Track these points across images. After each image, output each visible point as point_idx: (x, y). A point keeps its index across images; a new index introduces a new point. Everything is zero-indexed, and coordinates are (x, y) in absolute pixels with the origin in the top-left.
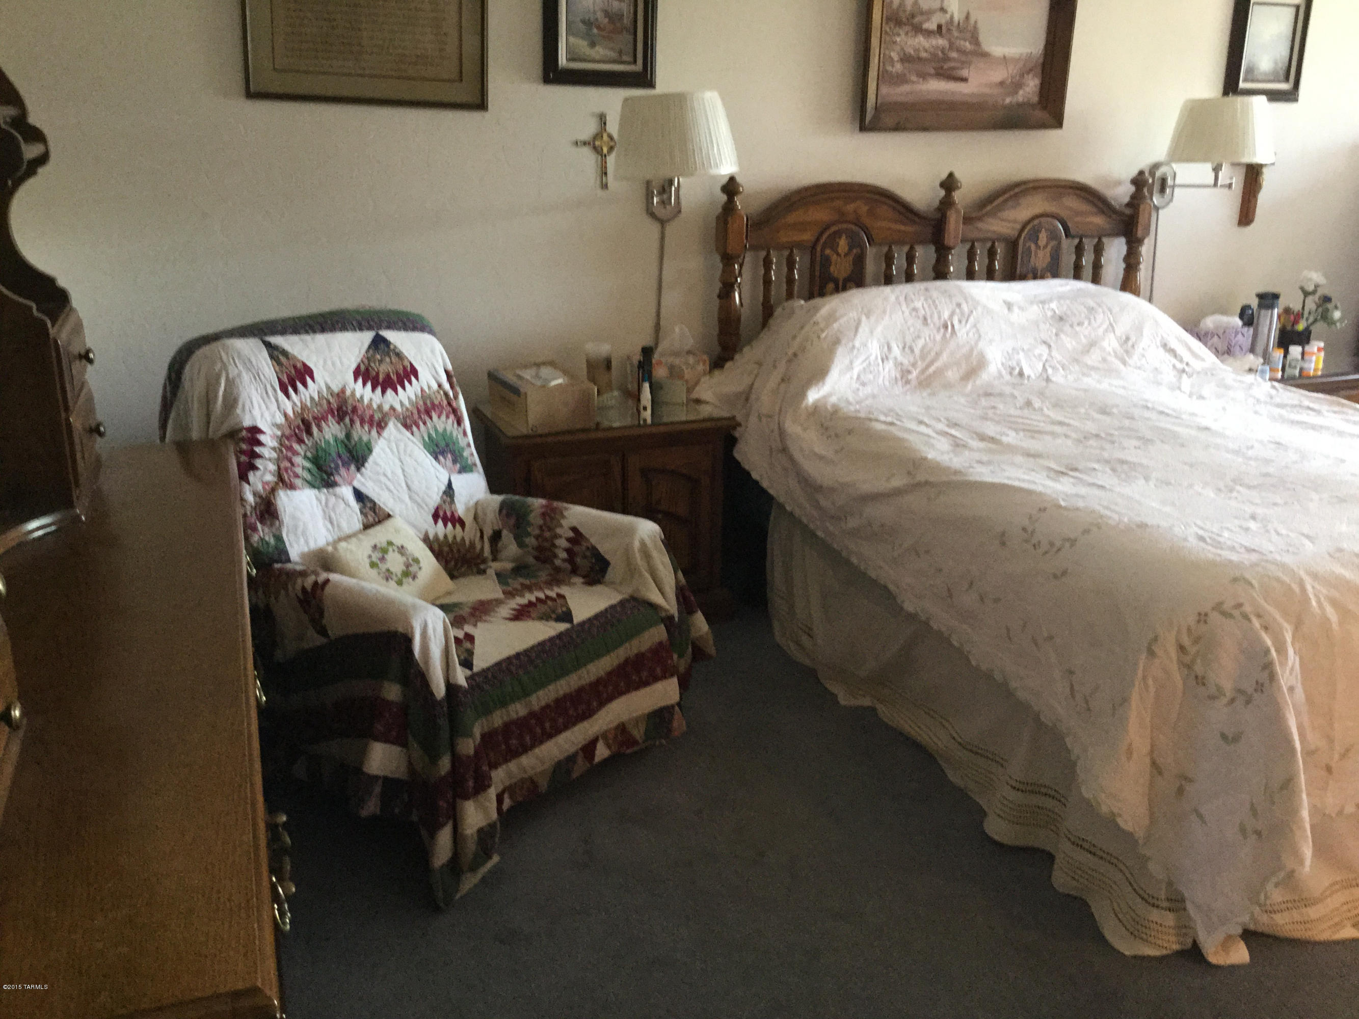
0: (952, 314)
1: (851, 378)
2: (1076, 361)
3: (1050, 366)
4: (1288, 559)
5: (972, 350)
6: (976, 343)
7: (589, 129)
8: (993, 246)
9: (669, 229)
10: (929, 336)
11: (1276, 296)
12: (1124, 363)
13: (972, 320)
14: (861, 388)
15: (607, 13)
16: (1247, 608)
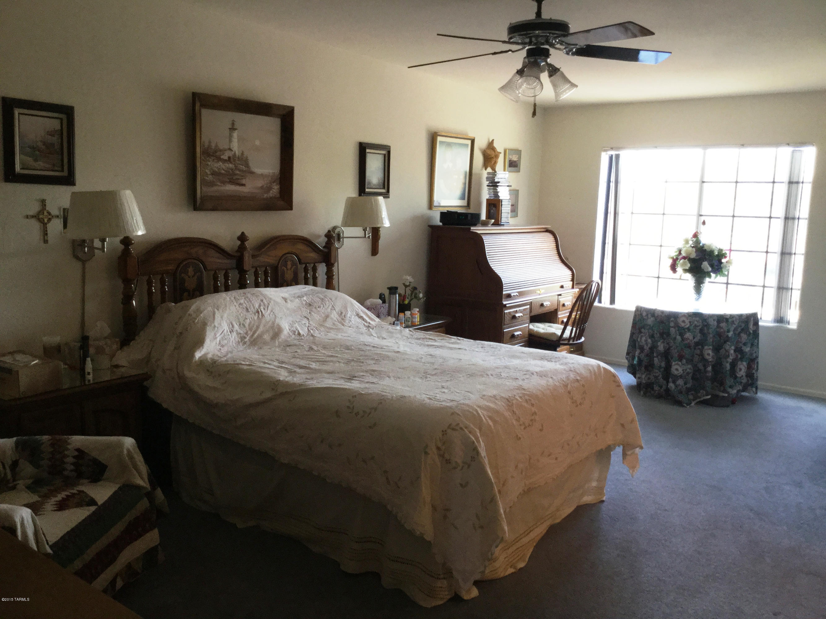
0: (260, 306)
1: (216, 343)
2: (321, 325)
3: (311, 329)
4: (467, 402)
5: (273, 323)
6: (275, 321)
7: (35, 209)
8: (266, 269)
9: (87, 265)
10: (251, 317)
11: (396, 288)
12: (343, 325)
13: (270, 308)
14: (222, 349)
15: (44, 143)
16: (461, 425)
